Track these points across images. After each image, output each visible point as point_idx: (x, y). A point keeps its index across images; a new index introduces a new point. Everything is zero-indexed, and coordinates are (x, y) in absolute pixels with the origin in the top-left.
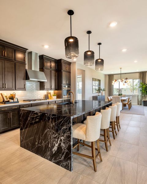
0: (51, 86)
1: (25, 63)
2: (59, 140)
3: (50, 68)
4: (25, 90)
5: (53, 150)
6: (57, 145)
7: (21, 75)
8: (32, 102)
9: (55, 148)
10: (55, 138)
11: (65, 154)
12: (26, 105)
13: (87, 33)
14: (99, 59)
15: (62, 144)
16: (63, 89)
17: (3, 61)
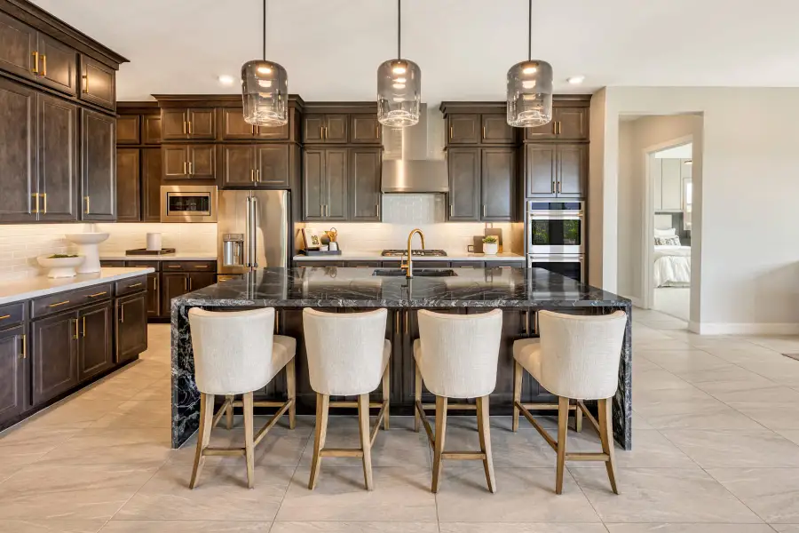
0: (481, 207)
1: (379, 142)
3: (476, 140)
4: (380, 221)
14: (530, 63)
16: (530, 218)
17: (322, 152)
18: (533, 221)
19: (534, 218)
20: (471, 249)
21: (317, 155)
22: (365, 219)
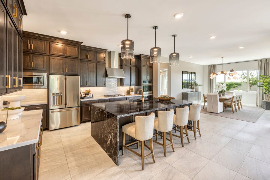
0: (131, 82)
1: (105, 62)
2: (111, 135)
3: (129, 64)
4: (105, 86)
5: (108, 143)
6: (110, 139)
7: (101, 73)
8: (110, 98)
9: (109, 142)
10: (109, 133)
11: (114, 149)
12: (105, 100)
13: (153, 29)
14: (174, 53)
15: (112, 139)
16: (143, 85)
17: (87, 63)
18: (144, 86)
19: (144, 85)
20: (126, 94)
21: (85, 64)
22: (101, 86)
